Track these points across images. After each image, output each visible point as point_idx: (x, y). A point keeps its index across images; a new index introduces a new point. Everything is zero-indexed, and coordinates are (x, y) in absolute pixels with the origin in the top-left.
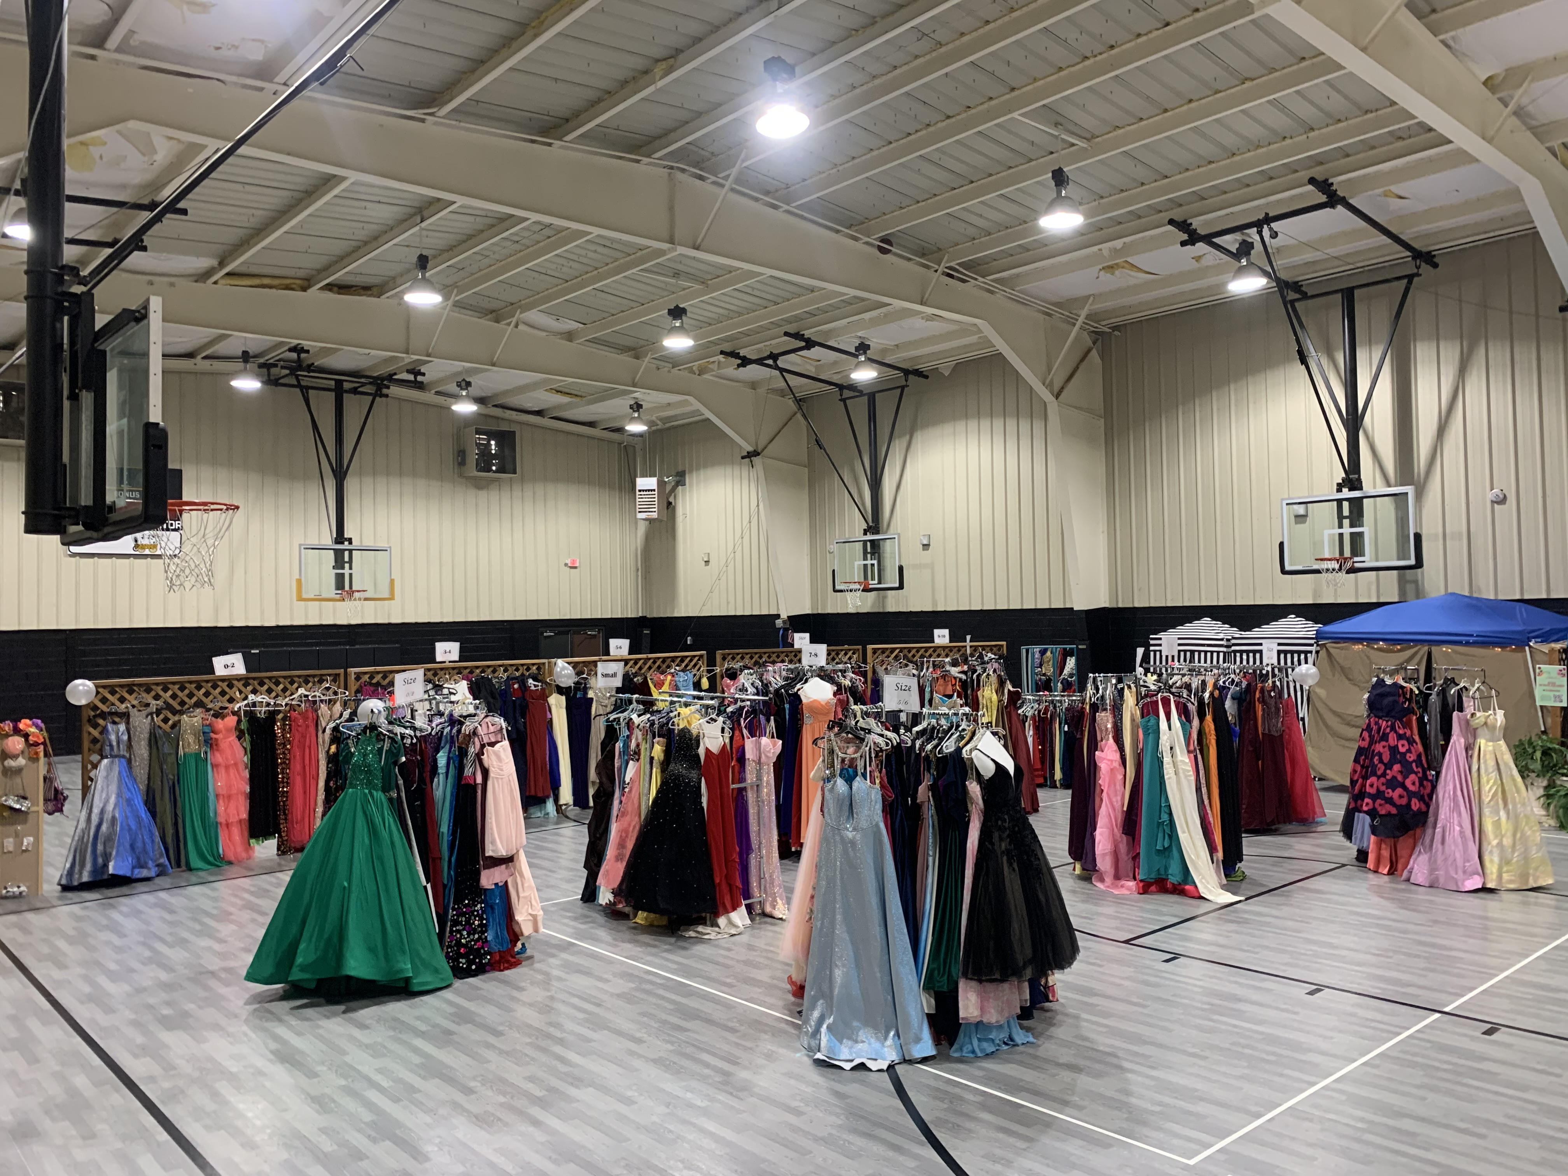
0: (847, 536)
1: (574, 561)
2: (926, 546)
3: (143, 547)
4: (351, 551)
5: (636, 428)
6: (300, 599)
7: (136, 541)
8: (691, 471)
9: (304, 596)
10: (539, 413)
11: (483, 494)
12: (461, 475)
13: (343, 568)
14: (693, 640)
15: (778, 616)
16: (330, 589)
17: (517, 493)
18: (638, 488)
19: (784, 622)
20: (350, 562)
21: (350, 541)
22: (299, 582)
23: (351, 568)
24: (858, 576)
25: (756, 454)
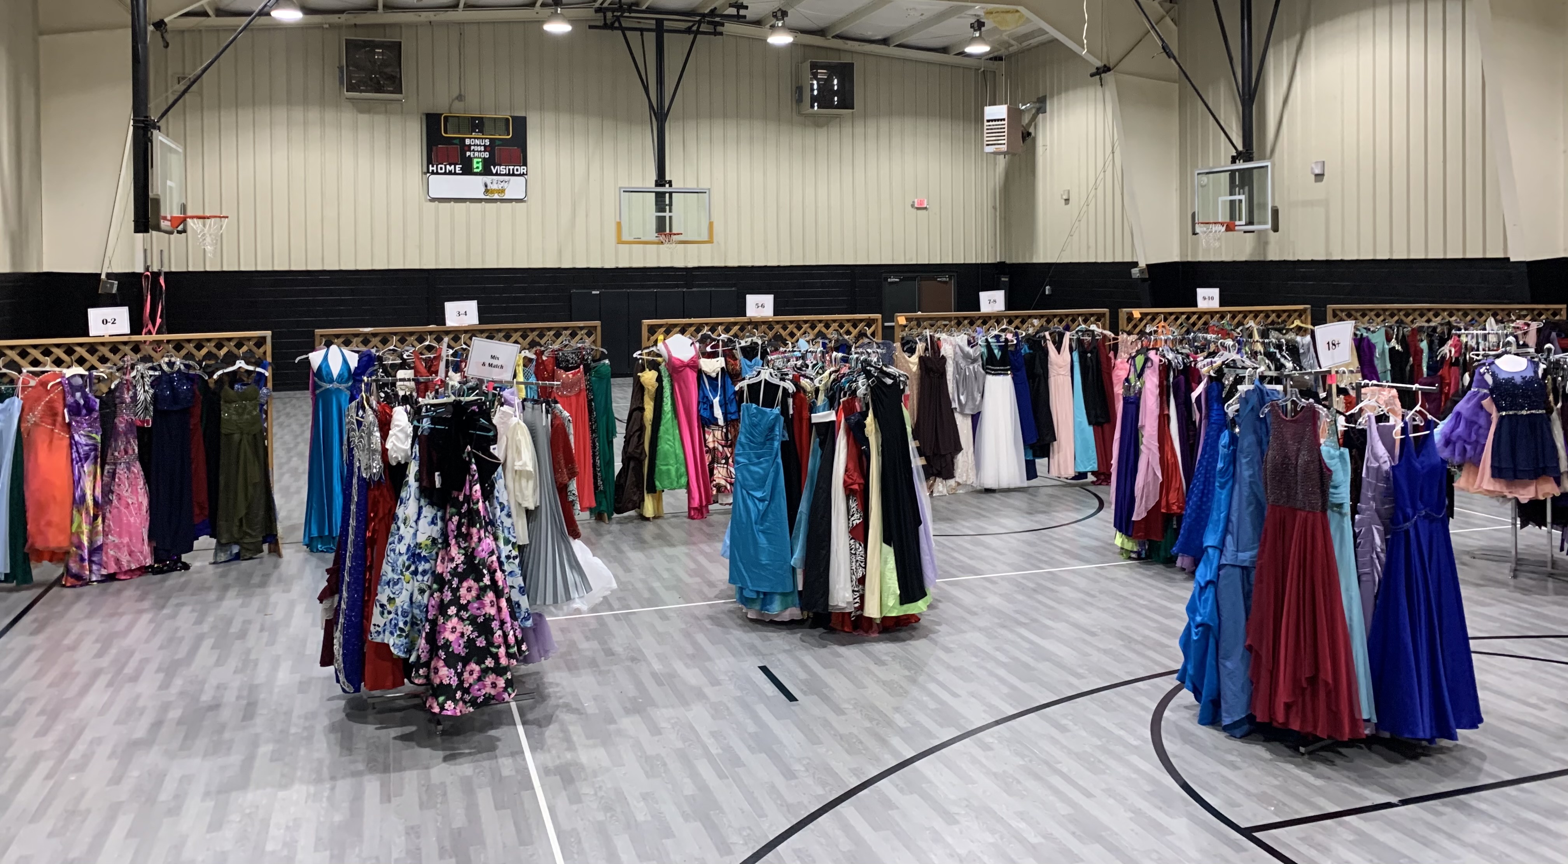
0: (1211, 165)
1: (921, 202)
2: (1319, 177)
3: (493, 192)
4: (671, 193)
5: (978, 49)
6: (620, 242)
7: (486, 186)
8: (1052, 96)
9: (624, 238)
10: (885, 41)
11: (822, 133)
12: (799, 113)
13: (665, 211)
14: (1052, 290)
15: (1135, 264)
16: (651, 232)
17: (859, 129)
18: (986, 118)
19: (1142, 271)
20: (671, 205)
21: (670, 183)
22: (619, 225)
23: (670, 211)
24: (1223, 215)
25: (1106, 69)
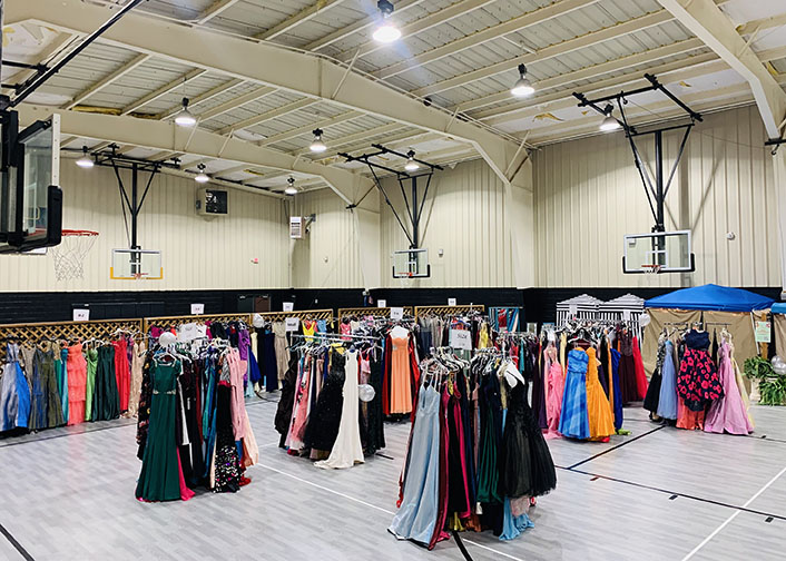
0: (401, 249)
1: (256, 259)
2: (441, 255)
4: (140, 253)
5: (291, 191)
6: (112, 278)
8: (319, 214)
9: (114, 276)
10: (240, 182)
11: (209, 224)
12: (198, 214)
13: (136, 262)
14: (319, 301)
15: (364, 290)
16: (128, 273)
17: (227, 224)
18: (291, 222)
19: (366, 292)
20: (140, 259)
21: (140, 248)
22: (112, 269)
23: (140, 262)
24: (406, 270)
25: (354, 206)
